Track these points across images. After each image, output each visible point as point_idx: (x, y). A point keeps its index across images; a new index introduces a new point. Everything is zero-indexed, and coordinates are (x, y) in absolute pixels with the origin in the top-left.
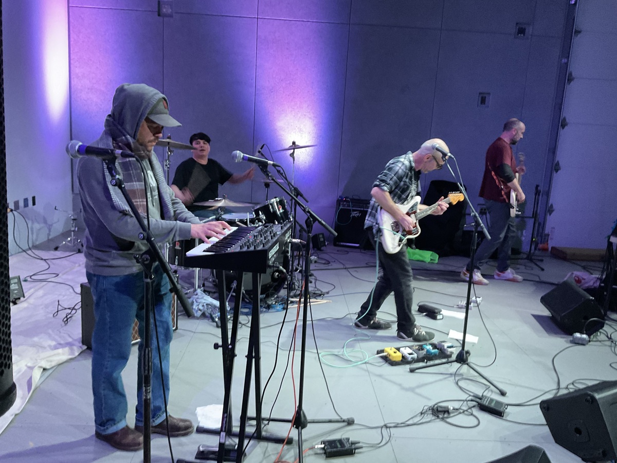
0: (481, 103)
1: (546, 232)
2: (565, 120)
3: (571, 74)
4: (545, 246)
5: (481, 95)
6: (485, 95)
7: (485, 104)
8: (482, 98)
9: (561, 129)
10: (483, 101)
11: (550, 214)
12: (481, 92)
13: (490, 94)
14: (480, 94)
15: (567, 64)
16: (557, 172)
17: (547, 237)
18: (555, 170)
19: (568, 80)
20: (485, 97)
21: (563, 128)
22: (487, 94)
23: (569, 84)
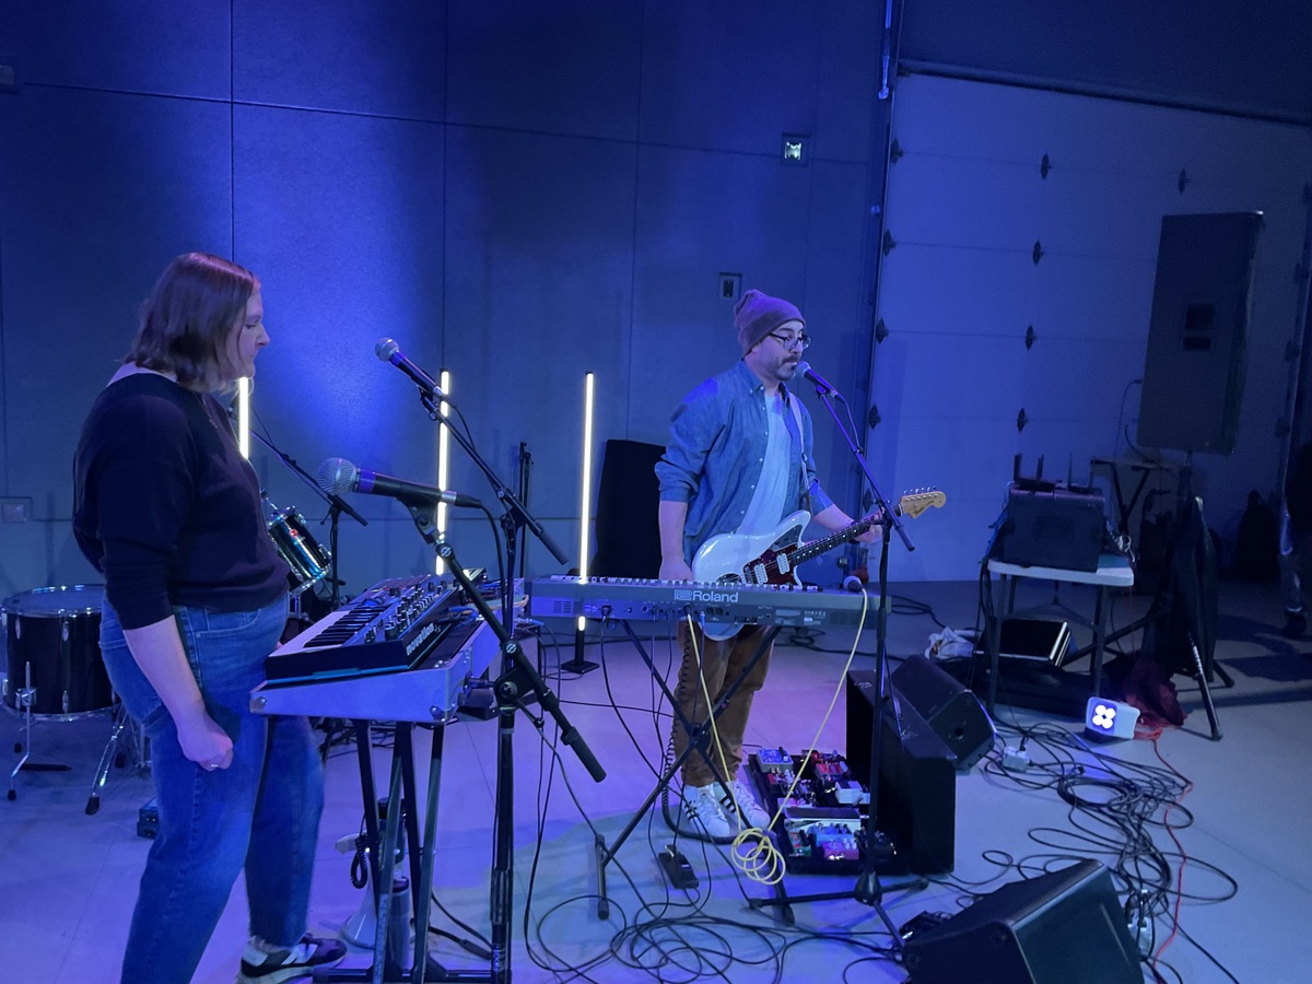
0: (725, 295)
2: (883, 326)
3: (888, 235)
5: (724, 278)
6: (729, 278)
7: (731, 295)
8: (726, 282)
10: (728, 290)
11: (867, 511)
12: (723, 271)
13: (740, 276)
14: (722, 274)
15: (880, 216)
16: (873, 427)
18: (871, 422)
19: (884, 247)
20: (732, 283)
21: (880, 341)
22: (735, 275)
23: (886, 254)
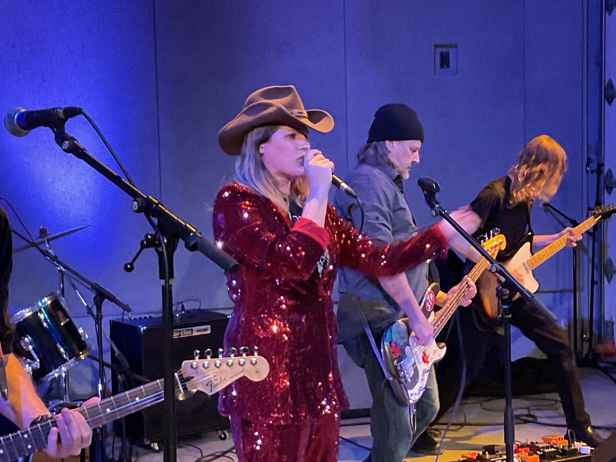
0: (442, 66)
1: (607, 318)
2: (612, 86)
4: (609, 346)
5: (439, 50)
6: (444, 50)
7: (448, 66)
8: (442, 54)
9: (607, 104)
10: (445, 61)
11: (609, 281)
12: (437, 44)
13: (456, 46)
14: (436, 46)
16: (610, 193)
17: (610, 329)
18: (607, 188)
19: (607, 5)
20: (449, 53)
21: (610, 102)
22: (450, 46)
23: (610, 14)
